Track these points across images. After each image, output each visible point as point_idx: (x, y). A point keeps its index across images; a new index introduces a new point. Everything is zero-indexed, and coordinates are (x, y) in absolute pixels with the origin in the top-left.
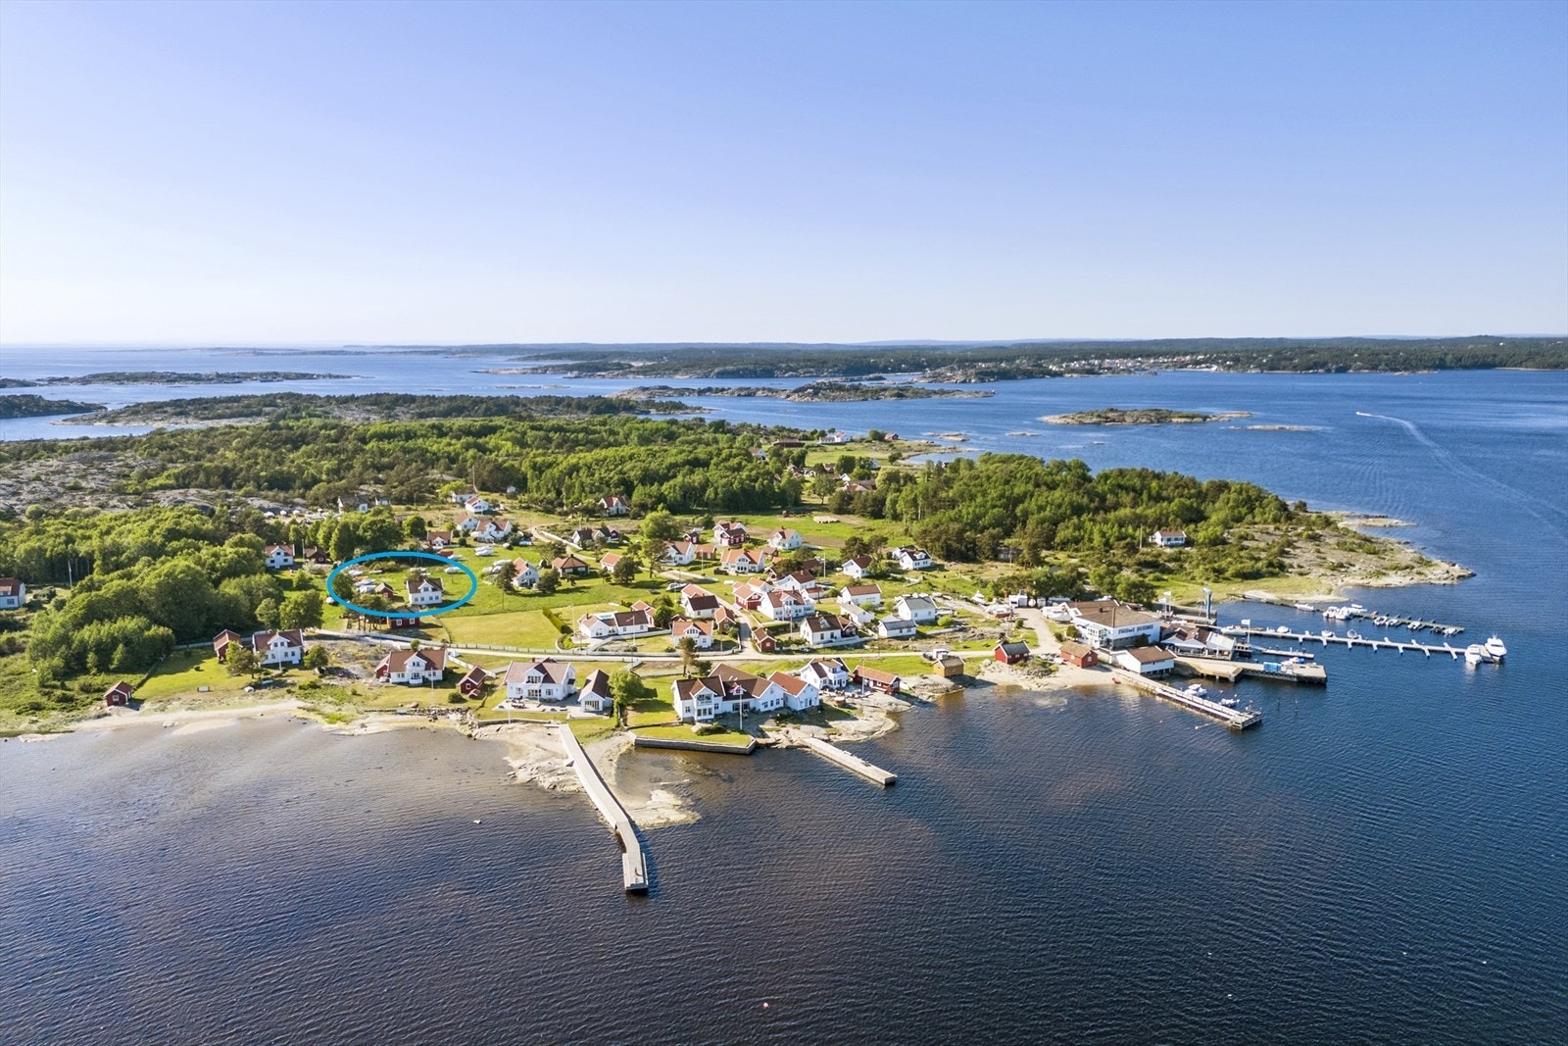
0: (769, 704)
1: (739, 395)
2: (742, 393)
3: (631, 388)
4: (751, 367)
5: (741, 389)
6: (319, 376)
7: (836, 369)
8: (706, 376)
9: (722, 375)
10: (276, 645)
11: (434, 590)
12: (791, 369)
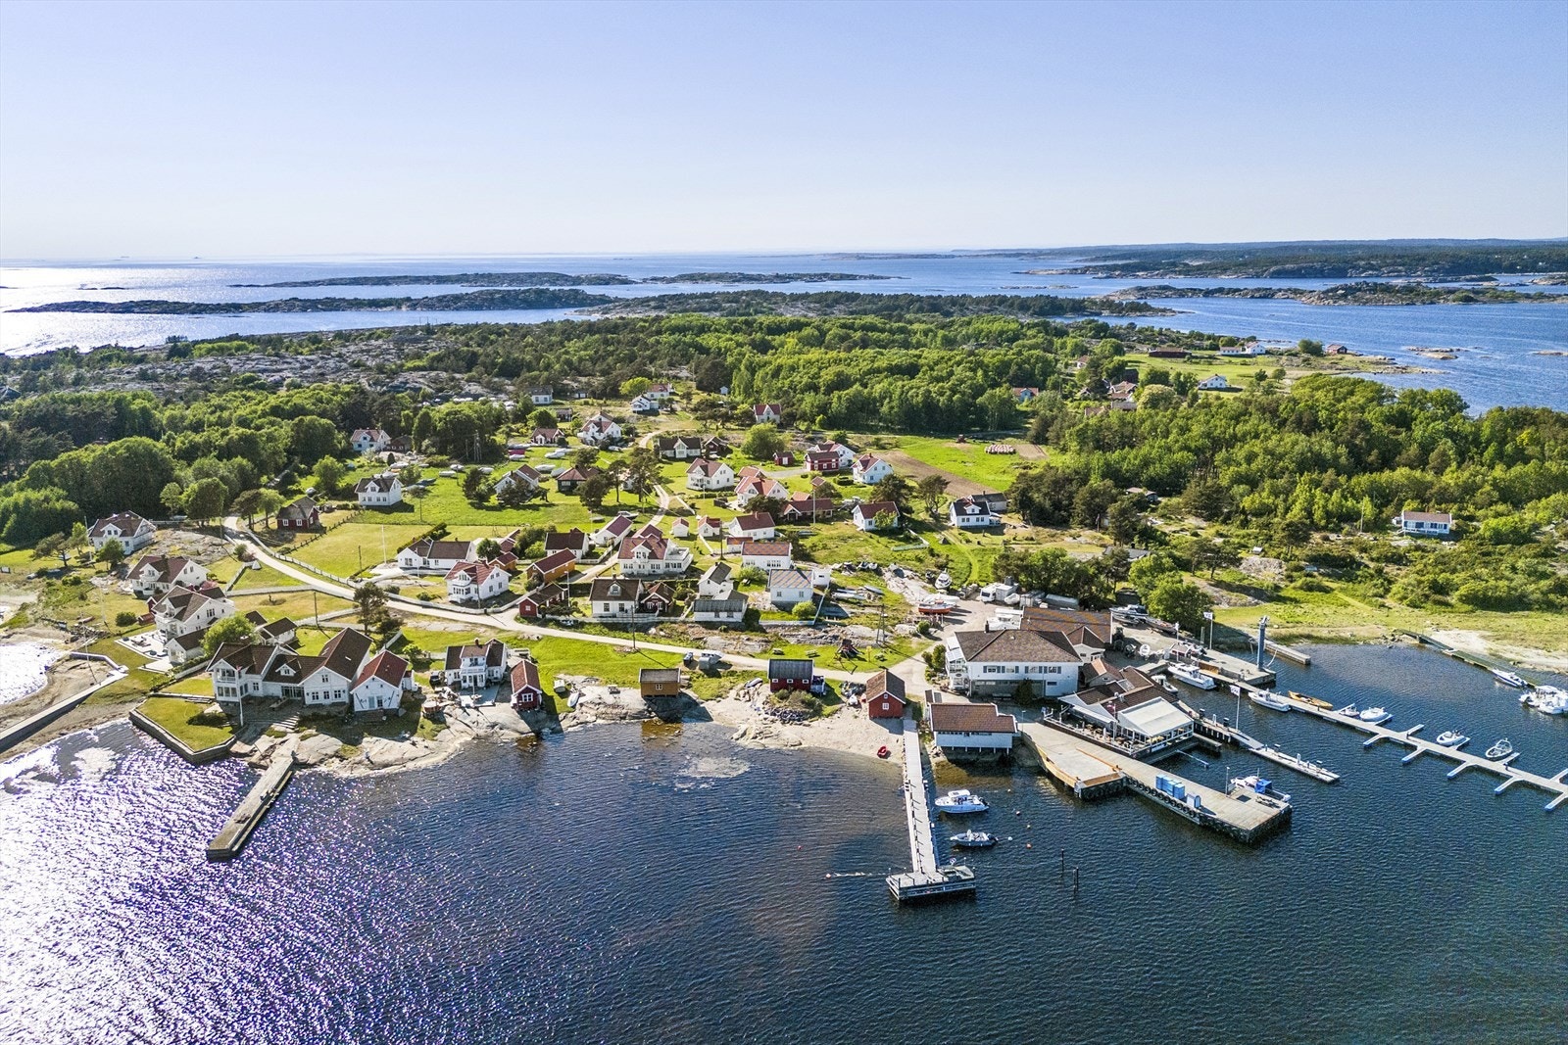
0: (321, 695)
1: (1252, 297)
2: (1257, 295)
3: (1126, 288)
4: (1317, 265)
5: (1258, 290)
6: (861, 277)
7: (1436, 267)
8: (1258, 276)
9: (1278, 275)
10: (110, 533)
11: (381, 490)
12: (1372, 267)
